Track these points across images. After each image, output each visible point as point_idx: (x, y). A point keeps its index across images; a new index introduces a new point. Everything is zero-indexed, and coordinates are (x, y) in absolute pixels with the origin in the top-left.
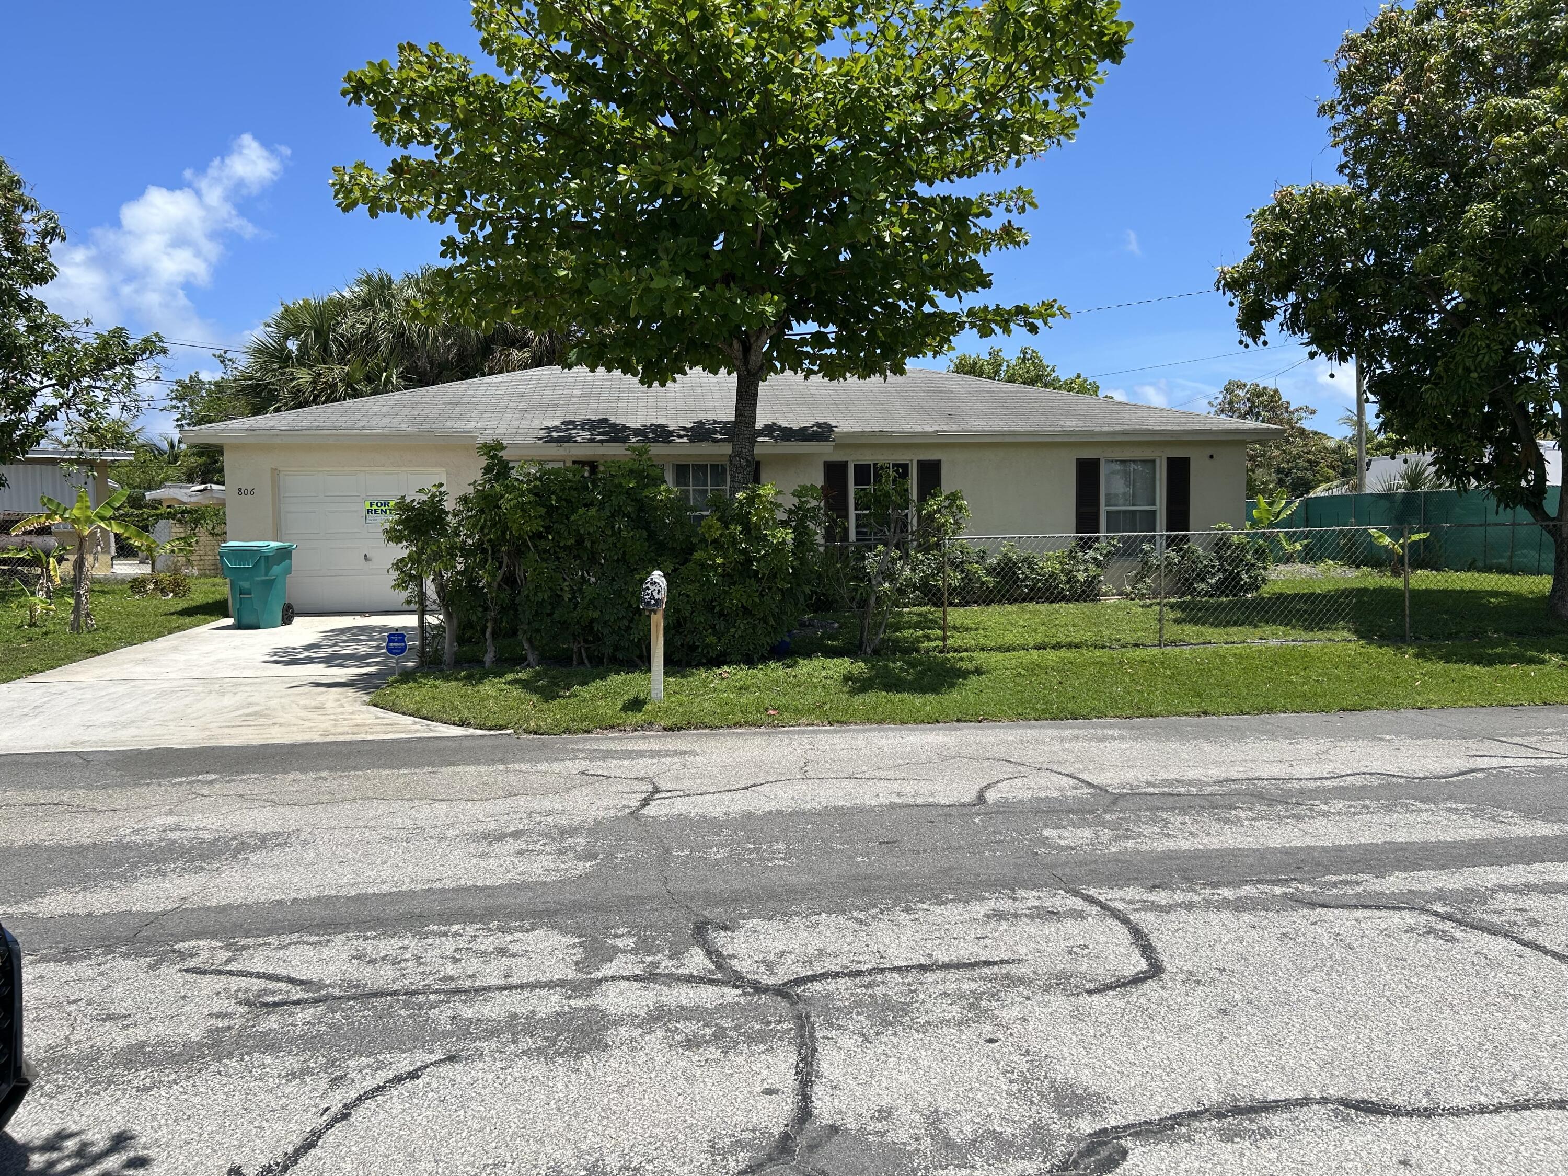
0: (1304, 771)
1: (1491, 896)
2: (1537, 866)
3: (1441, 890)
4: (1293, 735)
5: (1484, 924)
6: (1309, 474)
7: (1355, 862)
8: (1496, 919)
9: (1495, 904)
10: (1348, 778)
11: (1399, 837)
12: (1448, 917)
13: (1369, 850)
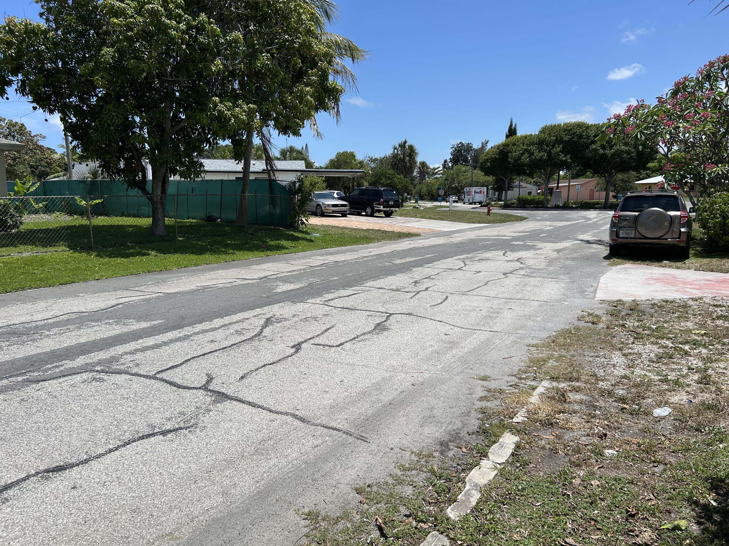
0: (40, 317)
1: (121, 358)
2: (140, 341)
3: (100, 360)
4: (34, 300)
5: (117, 371)
6: (48, 169)
7: (60, 356)
8: (122, 367)
9: (122, 361)
10: (61, 317)
11: (83, 340)
12: (102, 371)
13: (67, 349)
